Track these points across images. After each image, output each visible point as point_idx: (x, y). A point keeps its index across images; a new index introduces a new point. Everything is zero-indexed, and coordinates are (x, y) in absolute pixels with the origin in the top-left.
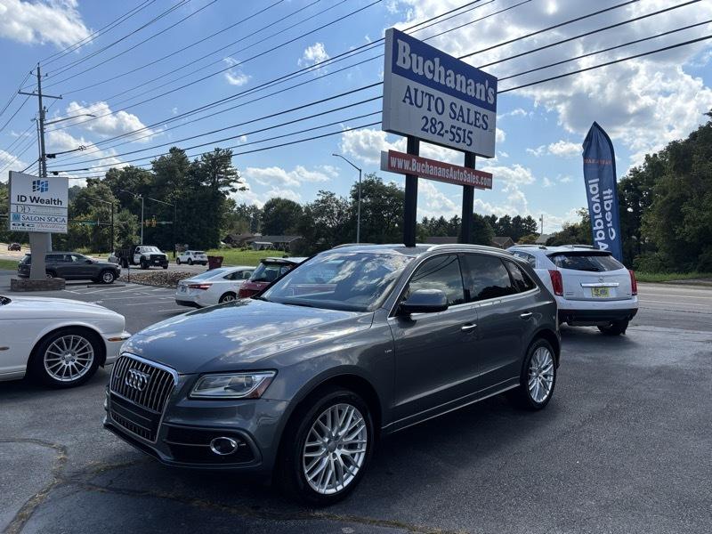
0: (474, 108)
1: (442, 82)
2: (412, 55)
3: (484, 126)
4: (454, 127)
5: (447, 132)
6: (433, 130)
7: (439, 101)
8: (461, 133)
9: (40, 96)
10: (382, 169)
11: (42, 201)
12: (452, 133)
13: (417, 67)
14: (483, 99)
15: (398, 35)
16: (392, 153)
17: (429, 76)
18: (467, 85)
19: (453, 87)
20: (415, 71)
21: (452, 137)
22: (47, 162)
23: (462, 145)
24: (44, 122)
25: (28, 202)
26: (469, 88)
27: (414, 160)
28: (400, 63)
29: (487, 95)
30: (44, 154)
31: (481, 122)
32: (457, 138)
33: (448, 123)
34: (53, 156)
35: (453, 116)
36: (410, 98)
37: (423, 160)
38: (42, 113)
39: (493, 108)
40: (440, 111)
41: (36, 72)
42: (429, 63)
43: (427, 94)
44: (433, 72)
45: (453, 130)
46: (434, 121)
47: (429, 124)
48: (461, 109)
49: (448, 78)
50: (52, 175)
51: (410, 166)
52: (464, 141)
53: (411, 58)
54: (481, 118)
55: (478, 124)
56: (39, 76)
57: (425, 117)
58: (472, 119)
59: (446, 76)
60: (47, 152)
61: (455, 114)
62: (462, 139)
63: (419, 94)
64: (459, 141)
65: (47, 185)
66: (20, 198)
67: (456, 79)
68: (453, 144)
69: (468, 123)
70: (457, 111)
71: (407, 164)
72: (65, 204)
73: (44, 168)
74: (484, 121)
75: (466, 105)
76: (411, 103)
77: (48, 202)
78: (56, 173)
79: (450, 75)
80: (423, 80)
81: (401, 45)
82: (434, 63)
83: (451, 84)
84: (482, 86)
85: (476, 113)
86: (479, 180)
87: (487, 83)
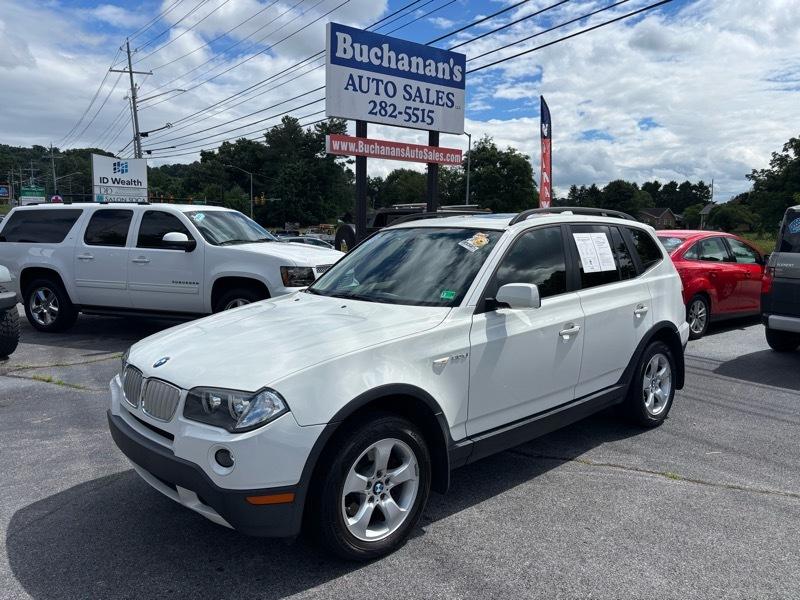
0: (434, 88)
1: (393, 66)
2: (357, 46)
3: (450, 104)
4: (410, 108)
5: (400, 113)
6: (383, 112)
7: (390, 85)
8: (419, 113)
9: (131, 73)
11: (123, 182)
12: (406, 113)
13: (361, 55)
14: (447, 77)
15: (335, 28)
17: (376, 62)
18: (425, 66)
19: (407, 69)
20: (358, 58)
21: (407, 118)
22: (141, 141)
23: (424, 125)
24: (136, 100)
25: (110, 183)
26: (428, 69)
27: (360, 142)
28: (340, 54)
29: (452, 72)
30: (138, 133)
31: (445, 100)
32: (414, 118)
33: (401, 105)
34: (145, 135)
35: (407, 97)
36: (353, 85)
37: (372, 142)
38: (134, 90)
39: (461, 85)
40: (391, 93)
41: (125, 48)
42: (375, 50)
43: (373, 80)
44: (381, 58)
45: (410, 111)
46: (383, 105)
47: (378, 108)
48: (418, 90)
49: (400, 63)
50: (145, 155)
51: (357, 147)
52: (423, 121)
53: (353, 48)
54: (445, 97)
55: (441, 103)
56: (129, 52)
58: (433, 97)
59: (397, 60)
60: (141, 131)
61: (410, 94)
62: (420, 119)
63: (364, 81)
64: (417, 120)
65: (126, 166)
66: (102, 180)
67: (410, 62)
68: (414, 125)
69: (428, 102)
70: (413, 92)
71: (352, 147)
72: (145, 184)
73: (139, 147)
74: (448, 98)
75: (423, 86)
76: (355, 90)
77: (129, 183)
78: (149, 152)
79: (403, 59)
80: (369, 67)
81: (340, 36)
82: (382, 50)
83: (404, 66)
84: (446, 65)
85: (438, 92)
86: (444, 157)
87: (452, 61)
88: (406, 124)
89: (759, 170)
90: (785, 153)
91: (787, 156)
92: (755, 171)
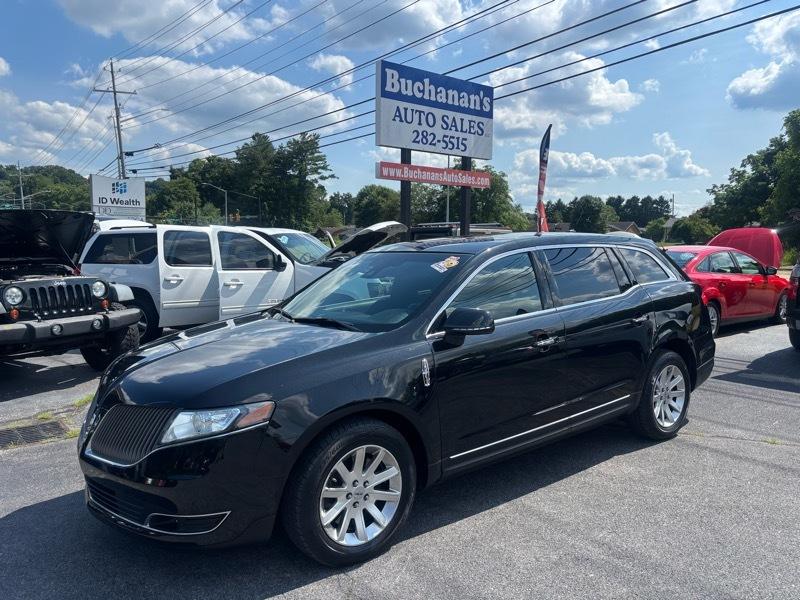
0: (467, 117)
1: (433, 98)
2: (403, 80)
3: (480, 132)
4: (447, 137)
5: (439, 141)
6: (424, 141)
7: (430, 116)
8: (455, 141)
9: (115, 93)
10: (377, 177)
11: (122, 202)
12: (444, 141)
13: (407, 90)
14: (478, 108)
15: (385, 65)
16: (384, 165)
17: (419, 95)
18: (460, 98)
19: (444, 101)
20: (404, 92)
21: (445, 145)
22: (125, 161)
23: (455, 151)
24: (121, 120)
25: (109, 203)
26: (462, 100)
27: (406, 168)
28: (388, 88)
29: (482, 104)
30: (122, 153)
31: (476, 128)
32: (450, 146)
33: (439, 135)
34: (130, 154)
35: (445, 126)
36: (400, 116)
37: (416, 168)
38: (117, 109)
39: (490, 115)
40: (431, 123)
41: (109, 68)
42: (418, 84)
43: (416, 111)
44: (423, 91)
45: (447, 139)
46: (425, 134)
47: (420, 137)
48: (454, 120)
49: (439, 95)
50: (130, 174)
51: (403, 173)
52: (458, 148)
53: (400, 83)
54: (476, 126)
55: (472, 131)
56: (112, 72)
57: (417, 131)
58: (466, 126)
59: (437, 93)
61: (447, 124)
62: (456, 146)
63: (409, 113)
64: (453, 147)
65: (125, 187)
66: (101, 200)
67: (447, 94)
68: (447, 151)
69: (462, 131)
70: (449, 122)
71: (399, 173)
72: (143, 205)
73: (123, 166)
74: (479, 127)
75: (459, 116)
76: (401, 121)
77: (127, 203)
78: (135, 171)
79: (441, 92)
80: (413, 99)
81: (389, 72)
82: (423, 84)
83: (442, 99)
84: (477, 97)
85: (470, 122)
86: (476, 180)
87: (482, 93)
88: (444, 151)
89: (719, 185)
90: (742, 169)
91: (744, 172)
92: (715, 186)
